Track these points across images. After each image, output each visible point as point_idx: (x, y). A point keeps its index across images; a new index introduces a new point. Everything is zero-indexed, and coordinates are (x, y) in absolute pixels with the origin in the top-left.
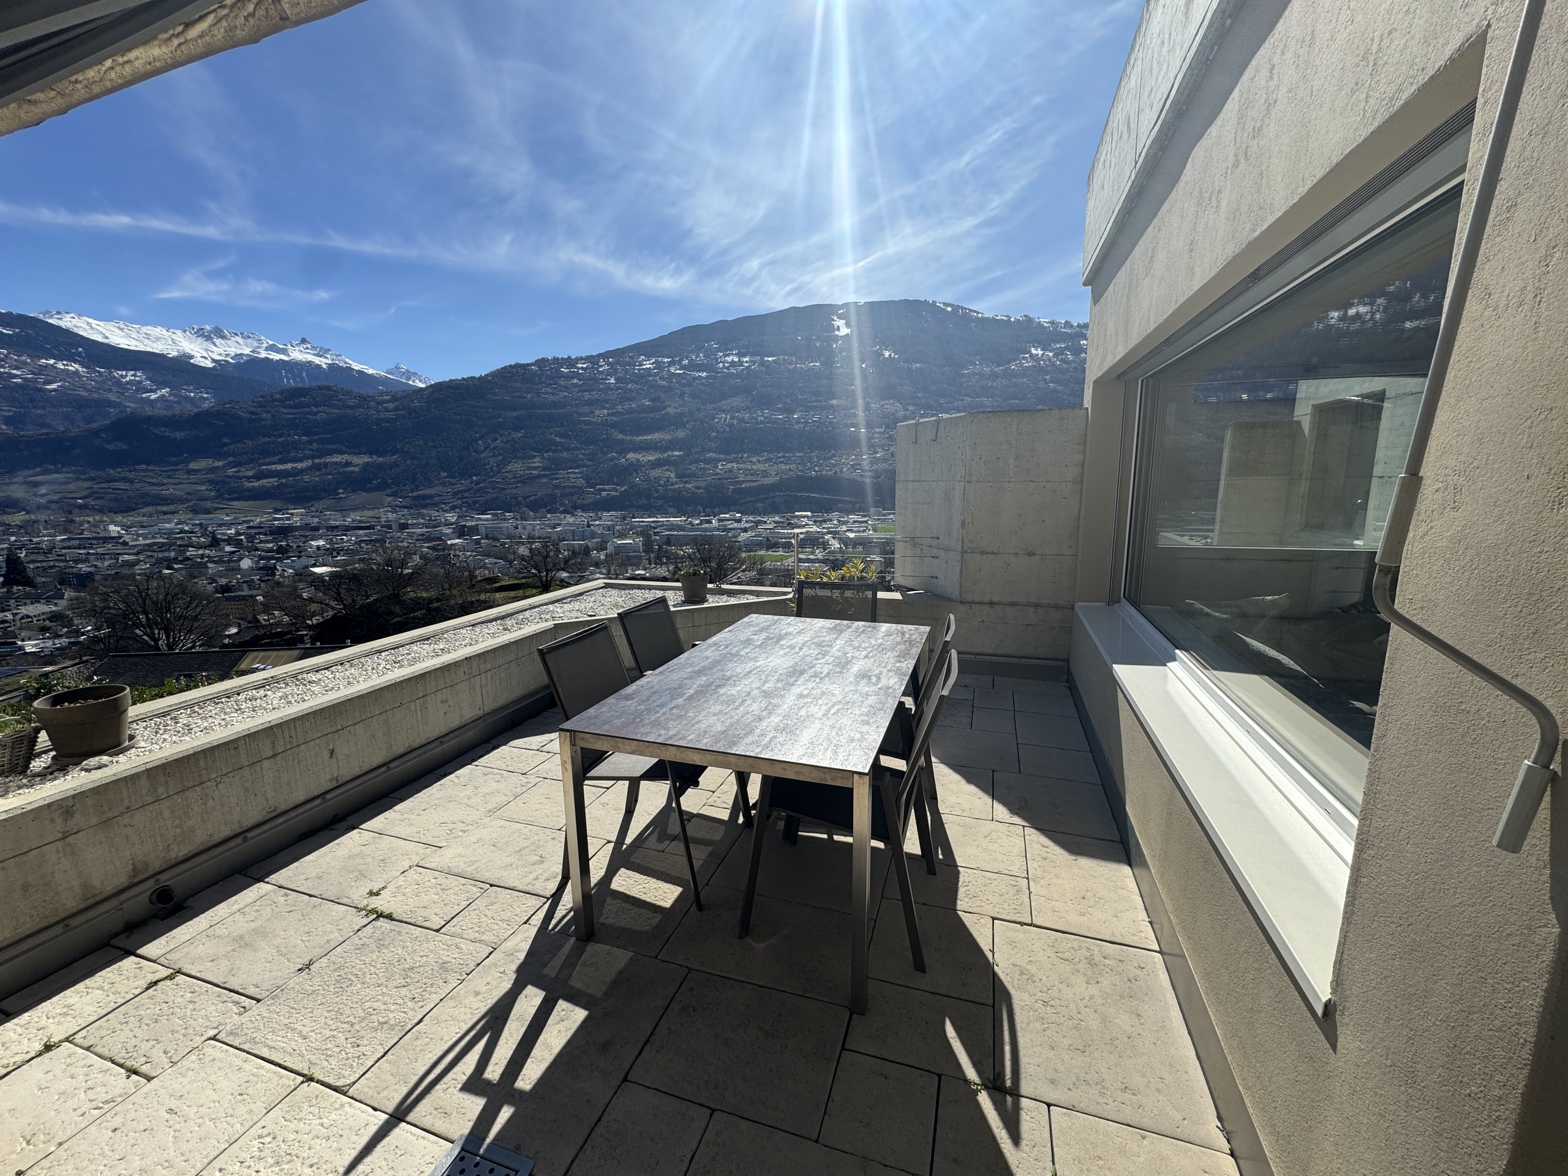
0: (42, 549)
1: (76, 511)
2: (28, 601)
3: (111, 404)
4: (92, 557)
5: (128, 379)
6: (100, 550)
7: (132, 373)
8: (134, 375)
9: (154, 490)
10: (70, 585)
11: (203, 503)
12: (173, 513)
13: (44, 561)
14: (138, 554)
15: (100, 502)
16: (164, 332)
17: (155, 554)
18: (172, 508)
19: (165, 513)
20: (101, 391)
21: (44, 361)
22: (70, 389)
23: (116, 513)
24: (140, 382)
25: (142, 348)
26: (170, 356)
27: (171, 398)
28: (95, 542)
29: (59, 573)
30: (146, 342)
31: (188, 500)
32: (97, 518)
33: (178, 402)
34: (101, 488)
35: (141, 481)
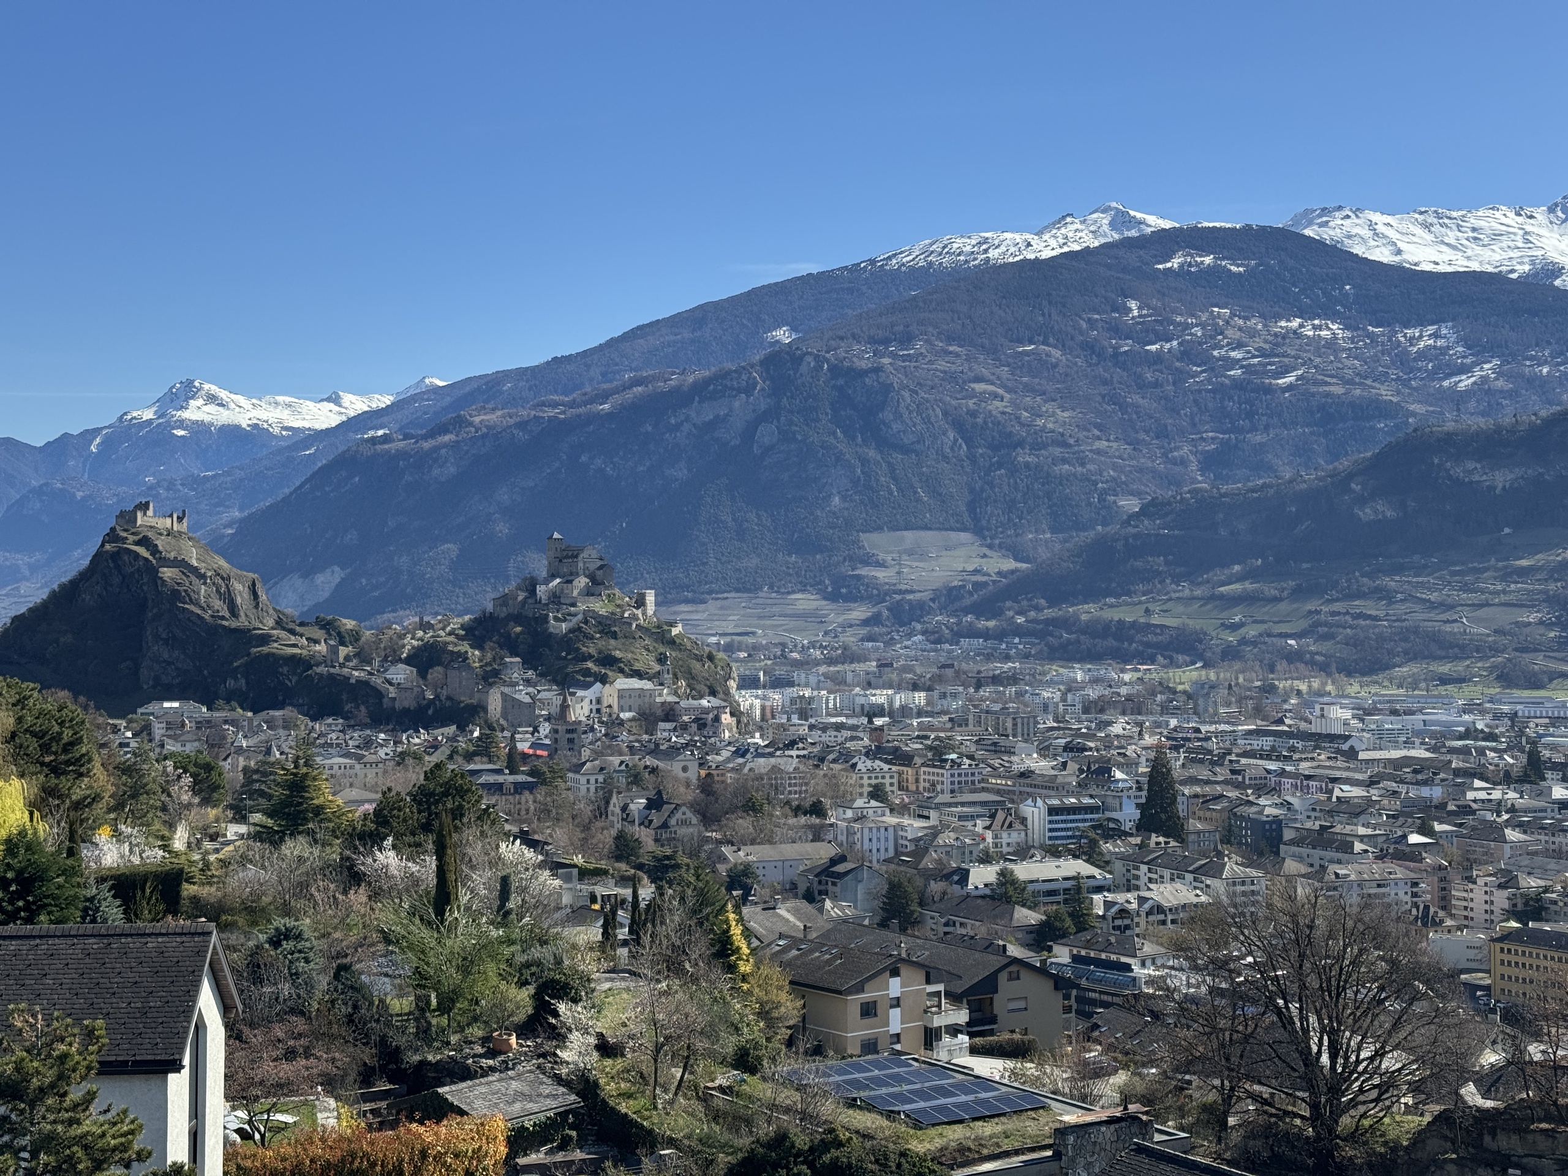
0: (1210, 752)
1: (1282, 666)
2: (1167, 873)
3: (1382, 410)
4: (1287, 782)
5: (1422, 344)
6: (1305, 767)
7: (1431, 329)
8: (1436, 336)
9: (1430, 620)
10: (1240, 844)
11: (1527, 657)
12: (1460, 680)
13: (1207, 782)
14: (1371, 783)
15: (1326, 647)
16: (1512, 219)
17: (1403, 788)
18: (1460, 667)
19: (1444, 680)
20: (1369, 382)
21: (1283, 324)
22: (1316, 383)
23: (1349, 674)
24: (1444, 350)
25: (1461, 264)
26: (1514, 276)
27: (1500, 383)
28: (1300, 745)
29: (1226, 815)
30: (1474, 249)
31: (1496, 650)
32: (1316, 684)
33: (1512, 395)
34: (1334, 614)
35: (1410, 598)
